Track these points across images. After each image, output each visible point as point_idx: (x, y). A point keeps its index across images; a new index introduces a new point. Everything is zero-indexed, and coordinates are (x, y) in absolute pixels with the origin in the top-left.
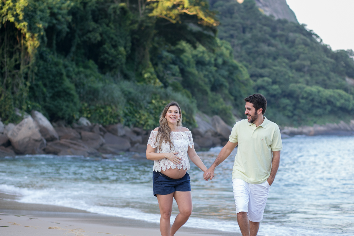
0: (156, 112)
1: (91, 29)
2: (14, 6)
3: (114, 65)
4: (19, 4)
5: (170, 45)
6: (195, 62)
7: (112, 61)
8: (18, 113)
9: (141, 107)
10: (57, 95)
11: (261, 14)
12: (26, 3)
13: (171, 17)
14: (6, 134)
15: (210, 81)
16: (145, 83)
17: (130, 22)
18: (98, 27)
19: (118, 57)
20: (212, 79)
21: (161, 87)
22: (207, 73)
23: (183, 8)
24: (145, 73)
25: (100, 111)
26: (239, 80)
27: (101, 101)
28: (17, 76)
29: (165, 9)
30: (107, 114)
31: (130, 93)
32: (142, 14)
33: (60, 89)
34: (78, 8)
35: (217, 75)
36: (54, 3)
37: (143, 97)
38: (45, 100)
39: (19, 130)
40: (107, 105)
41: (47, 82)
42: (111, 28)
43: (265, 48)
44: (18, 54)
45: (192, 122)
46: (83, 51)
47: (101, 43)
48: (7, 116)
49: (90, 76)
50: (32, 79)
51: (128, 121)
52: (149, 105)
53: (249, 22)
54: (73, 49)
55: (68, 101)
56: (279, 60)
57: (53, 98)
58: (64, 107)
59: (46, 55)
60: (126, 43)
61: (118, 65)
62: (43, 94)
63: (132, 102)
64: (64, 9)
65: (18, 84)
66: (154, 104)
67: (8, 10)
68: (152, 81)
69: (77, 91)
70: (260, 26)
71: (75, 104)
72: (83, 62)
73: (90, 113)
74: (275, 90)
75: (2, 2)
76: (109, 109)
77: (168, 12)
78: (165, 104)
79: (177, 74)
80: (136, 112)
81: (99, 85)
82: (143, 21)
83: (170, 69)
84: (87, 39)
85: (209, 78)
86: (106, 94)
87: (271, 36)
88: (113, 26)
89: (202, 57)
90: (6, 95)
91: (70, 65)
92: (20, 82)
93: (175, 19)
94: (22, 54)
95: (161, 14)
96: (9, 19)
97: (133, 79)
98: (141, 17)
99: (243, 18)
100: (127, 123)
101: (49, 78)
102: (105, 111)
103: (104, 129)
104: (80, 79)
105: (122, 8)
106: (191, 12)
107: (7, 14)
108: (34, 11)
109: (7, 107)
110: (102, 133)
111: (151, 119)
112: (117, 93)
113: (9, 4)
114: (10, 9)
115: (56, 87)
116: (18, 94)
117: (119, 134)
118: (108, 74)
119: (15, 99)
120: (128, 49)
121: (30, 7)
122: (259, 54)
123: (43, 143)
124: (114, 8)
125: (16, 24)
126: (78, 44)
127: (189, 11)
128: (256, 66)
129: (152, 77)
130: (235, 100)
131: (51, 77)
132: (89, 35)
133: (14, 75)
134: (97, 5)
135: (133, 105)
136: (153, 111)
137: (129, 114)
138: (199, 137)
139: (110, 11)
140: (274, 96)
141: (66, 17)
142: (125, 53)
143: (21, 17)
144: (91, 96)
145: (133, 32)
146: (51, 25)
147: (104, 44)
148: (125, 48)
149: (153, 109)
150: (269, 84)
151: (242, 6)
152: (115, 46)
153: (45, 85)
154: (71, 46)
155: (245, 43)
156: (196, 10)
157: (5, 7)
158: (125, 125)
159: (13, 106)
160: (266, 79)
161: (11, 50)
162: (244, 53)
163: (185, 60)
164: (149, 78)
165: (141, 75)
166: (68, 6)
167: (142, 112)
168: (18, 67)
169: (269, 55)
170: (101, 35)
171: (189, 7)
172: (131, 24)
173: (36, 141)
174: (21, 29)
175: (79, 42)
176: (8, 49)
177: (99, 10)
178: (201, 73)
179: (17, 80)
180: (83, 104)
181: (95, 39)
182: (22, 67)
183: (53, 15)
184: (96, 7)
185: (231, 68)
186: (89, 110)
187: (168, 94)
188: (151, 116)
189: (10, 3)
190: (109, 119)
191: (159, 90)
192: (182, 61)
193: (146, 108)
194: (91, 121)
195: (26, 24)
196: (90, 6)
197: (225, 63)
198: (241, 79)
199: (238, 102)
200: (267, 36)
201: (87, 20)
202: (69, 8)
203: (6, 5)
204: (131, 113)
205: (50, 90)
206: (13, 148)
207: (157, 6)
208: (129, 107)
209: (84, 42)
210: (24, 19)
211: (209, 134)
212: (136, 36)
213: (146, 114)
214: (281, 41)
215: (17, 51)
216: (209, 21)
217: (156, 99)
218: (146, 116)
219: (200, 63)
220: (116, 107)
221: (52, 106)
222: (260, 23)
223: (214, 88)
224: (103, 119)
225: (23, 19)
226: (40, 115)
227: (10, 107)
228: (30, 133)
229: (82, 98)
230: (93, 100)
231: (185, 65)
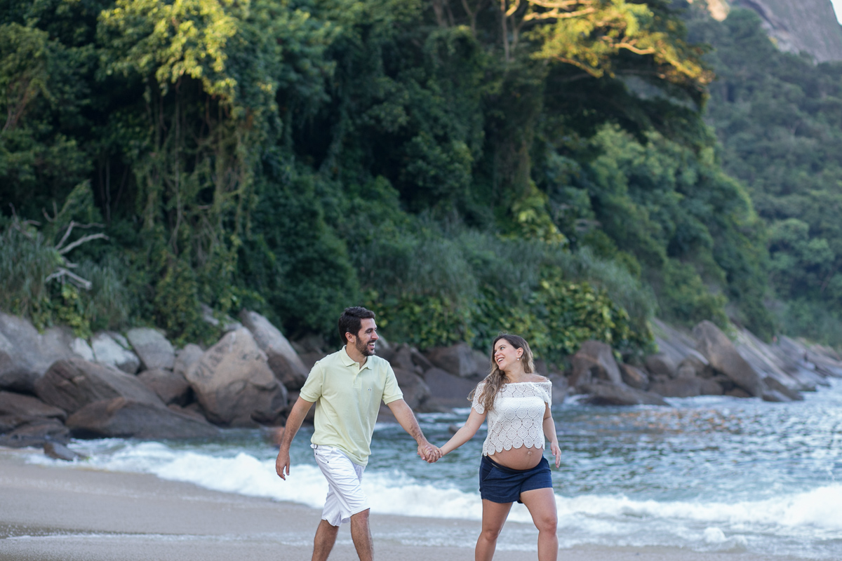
0: (552, 312)
1: (381, 94)
2: (202, 36)
3: (442, 189)
4: (213, 32)
5: (576, 135)
6: (626, 180)
7: (436, 179)
8: (210, 318)
9: (514, 301)
10: (302, 270)
11: (775, 51)
12: (232, 28)
13: (587, 62)
14: (182, 374)
15: (666, 229)
16: (522, 235)
17: (480, 75)
18: (399, 90)
19: (451, 167)
20: (672, 225)
21: (565, 246)
22: (656, 208)
23: (621, 37)
24: (520, 210)
25: (412, 312)
26: (735, 226)
27: (415, 285)
28: (204, 220)
29: (575, 39)
30: (431, 318)
31: (486, 262)
32: (511, 55)
33: (310, 253)
34: (349, 40)
35: (682, 213)
36: (291, 28)
37: (518, 274)
38: (271, 284)
39: (218, 360)
40: (431, 294)
41: (277, 233)
42: (434, 93)
43: (788, 140)
44: (207, 161)
45: (644, 337)
46: (360, 153)
47: (408, 132)
48: (182, 325)
49: (383, 220)
50: (244, 226)
51: (481, 336)
52: (534, 295)
53: (743, 72)
54: (336, 147)
55: (332, 285)
56: (826, 172)
57: (292, 276)
58: (322, 301)
59: (280, 163)
60: (470, 132)
61: (452, 188)
62: (268, 266)
63: (491, 288)
64: (317, 43)
65: (209, 242)
66: (547, 291)
67: (184, 48)
68: (541, 232)
69: (351, 259)
70: (776, 81)
71: (349, 293)
72: (362, 183)
73: (385, 316)
74: (818, 252)
75: (168, 25)
76: (434, 305)
77: (583, 48)
78: (575, 292)
79: (585, 212)
80: (502, 314)
81: (407, 242)
82: (515, 73)
83: (567, 198)
84: (372, 122)
85: (663, 222)
86: (427, 267)
87: (803, 107)
88: (437, 88)
89: (644, 165)
90: (179, 269)
91: (329, 190)
92: (214, 236)
93: (598, 67)
94: (220, 161)
95: (564, 54)
96: (189, 71)
97: (491, 225)
98: (509, 64)
99: (727, 60)
100: (480, 343)
101: (282, 225)
102: (426, 311)
103: (421, 356)
104: (357, 227)
105: (462, 40)
106: (640, 49)
107: (182, 59)
108: (251, 50)
109: (182, 300)
110: (419, 369)
111: (541, 332)
112: (456, 265)
113: (186, 32)
114: (191, 44)
115: (300, 248)
116: (209, 267)
117: (462, 373)
118: (425, 212)
119: (201, 281)
120: (477, 147)
121: (242, 40)
122: (773, 156)
123: (280, 396)
124: (440, 39)
125: (207, 83)
126: (349, 135)
127: (634, 46)
128: (766, 189)
129: (539, 221)
130: (729, 279)
131: (286, 221)
132: (376, 110)
133: (197, 218)
134: (396, 32)
135: (492, 294)
136: (546, 311)
137: (486, 320)
138: (665, 377)
139: (430, 47)
140: (814, 268)
141: (321, 63)
142: (469, 157)
143: (219, 66)
144: (388, 272)
145: (488, 103)
146: (285, 85)
147: (416, 135)
148: (469, 143)
149: (546, 305)
150: (801, 238)
151: (726, 29)
152: (443, 140)
153: (272, 244)
154: (329, 140)
155: (736, 127)
156: (656, 44)
157: (178, 40)
158: (475, 347)
159: (196, 298)
160: (793, 222)
161: (189, 151)
162: (732, 155)
163: (603, 173)
164: (532, 222)
165: (510, 214)
166: (328, 34)
167: (517, 312)
168: (207, 196)
169: (799, 160)
170: (407, 109)
171: (638, 33)
172: (483, 82)
173: (263, 389)
174: (218, 97)
175: (351, 129)
176: (180, 149)
177: (400, 44)
178: (643, 208)
179: (206, 231)
180: (368, 294)
181: (393, 122)
182: (219, 197)
183: (290, 58)
184: (394, 37)
185: (717, 194)
186: (383, 309)
187: (584, 266)
188: (540, 322)
189: (189, 29)
190: (434, 330)
191: (560, 254)
192: (593, 176)
193: (527, 303)
194: (388, 339)
195: (232, 82)
196: (379, 35)
197: (701, 180)
198: (739, 223)
199: (736, 286)
200: (795, 109)
201: (370, 70)
202: (330, 41)
203: (180, 34)
204: (488, 315)
205: (285, 257)
206: (202, 409)
207: (552, 34)
208: (483, 300)
209: (364, 128)
210: (227, 71)
211: (691, 369)
212: (498, 113)
213: (527, 317)
214: (831, 122)
215: (205, 154)
216: (688, 72)
217: (550, 277)
218: (529, 324)
219: (639, 182)
220: (454, 300)
221: (290, 297)
222: (774, 74)
223: (675, 249)
224: (420, 331)
225: (223, 72)
226: (262, 324)
227: (189, 302)
228: (245, 370)
229: (365, 278)
230: (392, 282)
231: (603, 188)
